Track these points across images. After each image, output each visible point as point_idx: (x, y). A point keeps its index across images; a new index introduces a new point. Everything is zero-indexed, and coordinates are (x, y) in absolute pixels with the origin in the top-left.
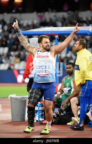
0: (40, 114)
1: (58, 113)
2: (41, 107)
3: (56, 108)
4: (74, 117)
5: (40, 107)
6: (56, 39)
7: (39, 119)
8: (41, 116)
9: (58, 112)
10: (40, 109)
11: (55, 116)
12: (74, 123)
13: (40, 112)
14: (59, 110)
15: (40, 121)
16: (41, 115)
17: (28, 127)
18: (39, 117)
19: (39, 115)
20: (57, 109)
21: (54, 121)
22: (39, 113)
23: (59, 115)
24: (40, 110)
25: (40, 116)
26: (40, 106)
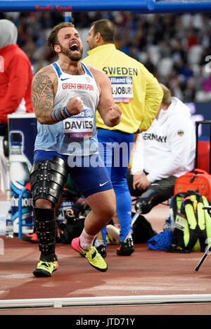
0: (24, 217)
1: (70, 214)
2: (26, 199)
3: (67, 200)
4: (113, 224)
5: (24, 198)
6: (66, 20)
7: (21, 229)
8: (27, 222)
9: (72, 213)
10: (24, 204)
11: (63, 221)
12: (112, 239)
13: (24, 211)
14: (73, 208)
16: (25, 220)
18: (21, 226)
19: (21, 220)
20: (69, 204)
21: (61, 234)
22: (21, 214)
23: (73, 218)
24: (24, 207)
25: (24, 222)
26: (24, 195)
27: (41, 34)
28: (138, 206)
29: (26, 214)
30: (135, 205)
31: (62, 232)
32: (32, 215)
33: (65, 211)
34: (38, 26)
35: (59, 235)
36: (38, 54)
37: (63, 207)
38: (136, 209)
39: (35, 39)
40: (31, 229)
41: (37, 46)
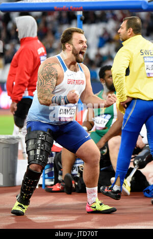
0: (46, 172)
1: (82, 169)
6: (79, 18)
7: (44, 182)
8: (49, 176)
11: (76, 174)
13: (47, 167)
15: (46, 186)
16: (48, 174)
17: (19, 205)
18: (44, 179)
19: (44, 174)
21: (75, 185)
25: (46, 176)
27: (58, 29)
28: (136, 162)
29: (48, 170)
30: (134, 162)
31: (77, 183)
32: (53, 170)
33: (78, 167)
34: (56, 23)
35: (74, 186)
36: (56, 44)
37: (76, 164)
38: (134, 165)
39: (54, 33)
40: (52, 181)
41: (56, 38)
